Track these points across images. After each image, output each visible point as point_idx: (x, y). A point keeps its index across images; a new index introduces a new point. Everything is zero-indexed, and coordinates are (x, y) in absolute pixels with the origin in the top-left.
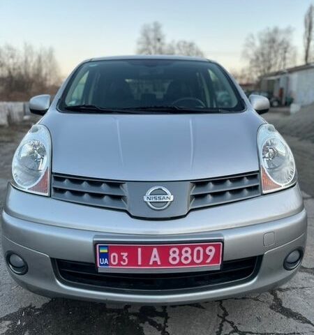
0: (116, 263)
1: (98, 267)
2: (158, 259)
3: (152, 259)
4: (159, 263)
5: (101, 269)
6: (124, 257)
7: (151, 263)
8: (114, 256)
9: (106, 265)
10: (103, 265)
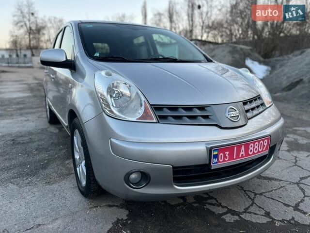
0: (222, 160)
1: (211, 166)
2: (243, 153)
3: (241, 153)
4: (244, 155)
5: (214, 166)
6: (227, 155)
7: (240, 156)
8: (221, 156)
9: (216, 163)
10: (215, 163)
